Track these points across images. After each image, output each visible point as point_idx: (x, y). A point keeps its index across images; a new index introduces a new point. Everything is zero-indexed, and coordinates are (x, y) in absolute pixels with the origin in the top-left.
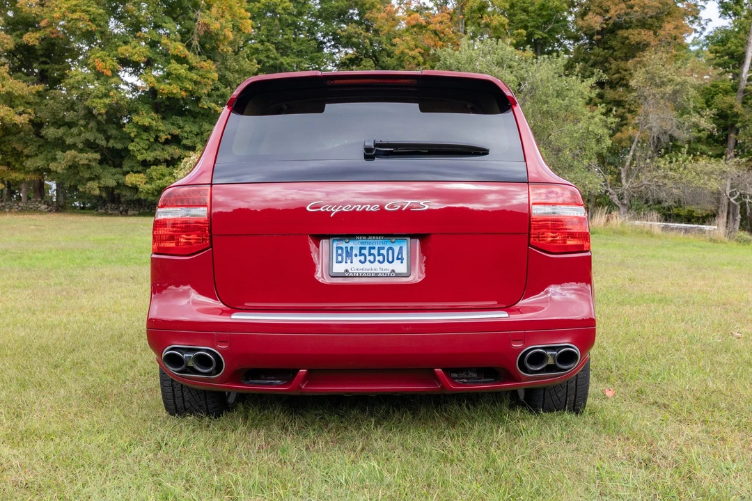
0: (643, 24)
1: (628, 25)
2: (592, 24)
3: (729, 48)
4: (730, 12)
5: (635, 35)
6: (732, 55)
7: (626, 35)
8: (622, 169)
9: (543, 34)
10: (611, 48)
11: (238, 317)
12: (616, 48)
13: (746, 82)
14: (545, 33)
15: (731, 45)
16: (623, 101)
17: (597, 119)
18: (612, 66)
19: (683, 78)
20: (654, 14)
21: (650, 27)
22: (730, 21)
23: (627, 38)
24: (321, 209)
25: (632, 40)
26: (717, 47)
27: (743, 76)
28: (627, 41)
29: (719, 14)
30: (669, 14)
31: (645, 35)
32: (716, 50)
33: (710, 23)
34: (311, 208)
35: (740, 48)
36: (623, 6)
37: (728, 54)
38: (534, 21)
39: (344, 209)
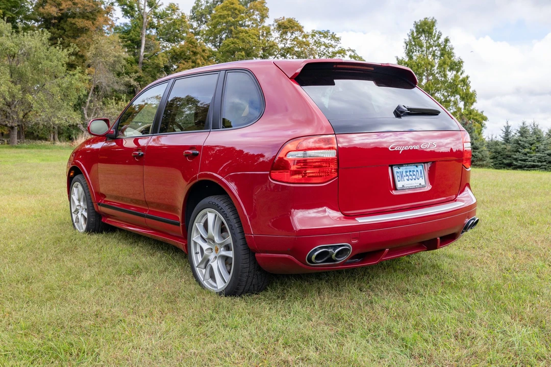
0: (83, 16)
1: (74, 16)
2: (51, 12)
3: (131, 36)
4: (129, 15)
5: (80, 23)
6: (133, 41)
7: (73, 22)
8: (84, 108)
9: (12, 15)
10: (63, 29)
11: (362, 221)
12: (66, 30)
13: (143, 58)
14: (14, 14)
15: (133, 35)
16: (74, 64)
17: (77, 77)
18: (65, 41)
19: (119, 53)
20: (90, 10)
21: (88, 18)
22: (129, 20)
23: (74, 24)
24: (396, 149)
25: (78, 25)
26: (124, 35)
27: (141, 54)
28: (75, 26)
29: (122, 15)
30: (98, 12)
31: (86, 23)
32: (123, 36)
33: (118, 20)
34: (391, 148)
35: (137, 37)
36: (70, 3)
37: (130, 40)
38: (5, 5)
39: (405, 149)
